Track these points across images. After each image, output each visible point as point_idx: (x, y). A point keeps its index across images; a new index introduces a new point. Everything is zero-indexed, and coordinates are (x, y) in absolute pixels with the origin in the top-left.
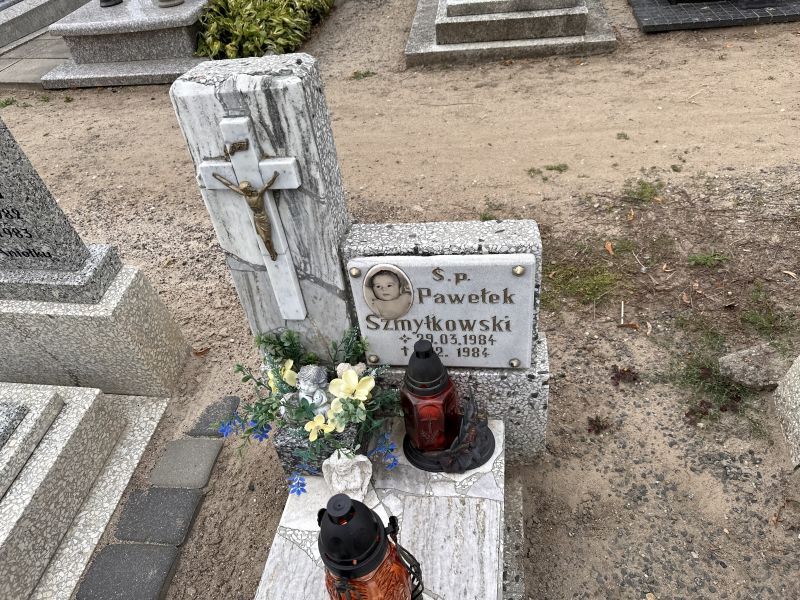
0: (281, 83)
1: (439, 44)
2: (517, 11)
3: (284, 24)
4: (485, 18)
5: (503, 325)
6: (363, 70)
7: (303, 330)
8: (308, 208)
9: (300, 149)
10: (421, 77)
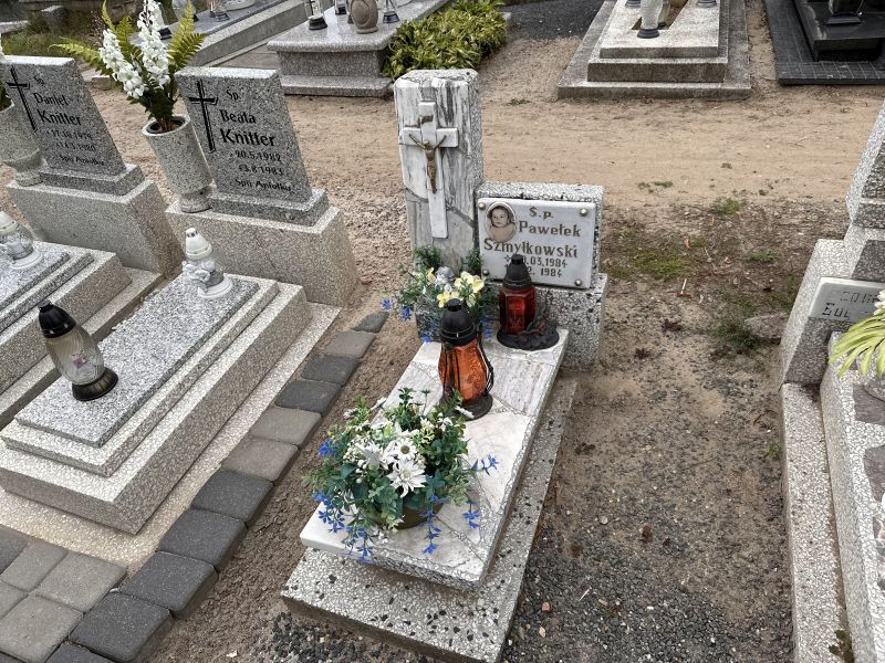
0: (456, 84)
1: (589, 80)
2: (663, 57)
3: (458, 54)
4: (633, 61)
5: (572, 252)
6: (520, 98)
7: (443, 248)
8: (460, 161)
9: (461, 123)
10: (568, 107)
